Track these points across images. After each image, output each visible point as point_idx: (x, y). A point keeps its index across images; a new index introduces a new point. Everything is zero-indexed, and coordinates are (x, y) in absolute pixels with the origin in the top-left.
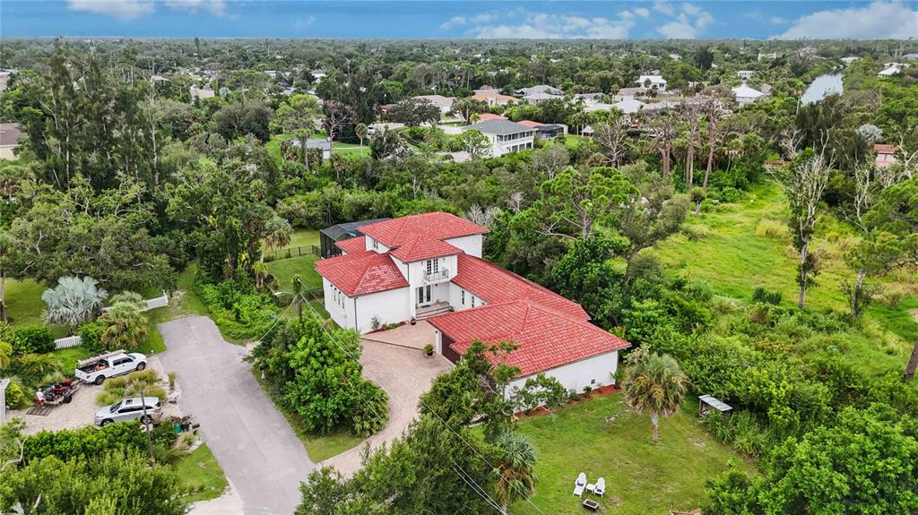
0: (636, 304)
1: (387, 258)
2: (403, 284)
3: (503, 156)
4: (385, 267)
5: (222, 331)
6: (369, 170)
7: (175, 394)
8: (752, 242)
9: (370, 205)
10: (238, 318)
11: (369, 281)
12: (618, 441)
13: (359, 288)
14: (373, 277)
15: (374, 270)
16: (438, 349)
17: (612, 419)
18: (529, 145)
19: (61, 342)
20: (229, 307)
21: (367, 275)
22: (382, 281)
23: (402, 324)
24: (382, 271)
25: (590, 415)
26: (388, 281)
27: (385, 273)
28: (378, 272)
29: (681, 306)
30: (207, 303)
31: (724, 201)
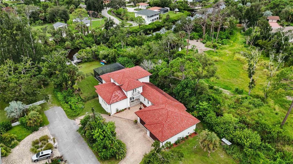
0: (201, 103)
1: (120, 88)
2: (125, 97)
3: (149, 24)
4: (119, 91)
5: (66, 113)
6: (105, 36)
7: (56, 144)
8: (232, 63)
9: (108, 55)
10: (71, 107)
11: (114, 98)
12: (198, 157)
13: (111, 101)
14: (116, 96)
15: (116, 93)
16: (139, 121)
17: (195, 147)
18: (157, 18)
19: (13, 124)
20: (67, 103)
21: (113, 96)
22: (119, 97)
23: (126, 109)
24: (118, 93)
25: (189, 146)
26: (120, 97)
27: (119, 93)
28: (117, 94)
29: (213, 98)
30: (59, 101)
31: (223, 44)
